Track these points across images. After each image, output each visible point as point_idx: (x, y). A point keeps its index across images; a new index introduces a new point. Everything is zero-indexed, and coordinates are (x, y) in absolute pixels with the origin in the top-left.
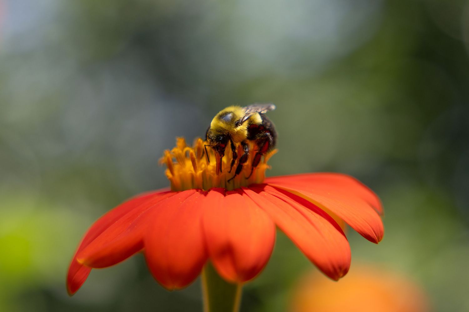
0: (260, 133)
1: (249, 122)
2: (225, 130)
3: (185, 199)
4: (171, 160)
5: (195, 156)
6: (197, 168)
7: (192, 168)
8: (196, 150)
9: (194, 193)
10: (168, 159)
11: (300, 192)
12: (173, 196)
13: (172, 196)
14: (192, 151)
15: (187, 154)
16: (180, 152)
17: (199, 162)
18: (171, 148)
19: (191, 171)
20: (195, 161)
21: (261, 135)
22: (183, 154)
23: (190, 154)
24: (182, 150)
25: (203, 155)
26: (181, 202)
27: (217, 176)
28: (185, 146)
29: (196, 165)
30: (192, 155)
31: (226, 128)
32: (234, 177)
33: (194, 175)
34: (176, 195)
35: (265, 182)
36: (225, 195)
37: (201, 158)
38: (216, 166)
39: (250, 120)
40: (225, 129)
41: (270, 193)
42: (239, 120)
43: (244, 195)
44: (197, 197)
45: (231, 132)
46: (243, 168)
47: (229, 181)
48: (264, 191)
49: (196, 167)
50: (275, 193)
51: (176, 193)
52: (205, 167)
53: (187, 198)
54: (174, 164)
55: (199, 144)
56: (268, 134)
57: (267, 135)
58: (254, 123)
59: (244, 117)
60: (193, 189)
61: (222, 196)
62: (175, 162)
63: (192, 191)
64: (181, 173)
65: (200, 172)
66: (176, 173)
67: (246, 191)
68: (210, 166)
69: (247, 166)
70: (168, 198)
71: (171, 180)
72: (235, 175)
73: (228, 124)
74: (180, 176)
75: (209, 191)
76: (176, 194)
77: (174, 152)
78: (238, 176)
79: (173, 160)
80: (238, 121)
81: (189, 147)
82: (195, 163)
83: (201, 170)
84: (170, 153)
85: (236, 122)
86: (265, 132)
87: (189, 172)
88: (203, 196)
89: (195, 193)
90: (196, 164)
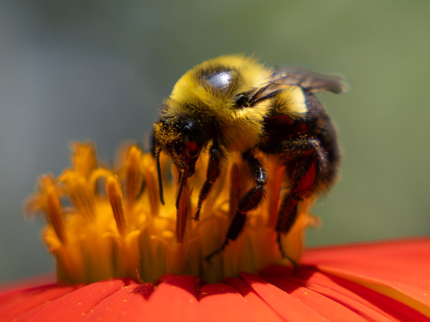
0: (296, 137)
1: (272, 106)
2: (207, 108)
3: (95, 306)
4: (57, 202)
5: (119, 192)
6: (127, 224)
7: (113, 225)
8: (124, 176)
9: (117, 290)
10: (50, 200)
11: (394, 287)
12: (63, 299)
13: (61, 296)
14: (111, 179)
15: (99, 186)
16: (82, 180)
17: (131, 206)
18: (58, 171)
19: (110, 231)
20: (120, 205)
21: (297, 142)
22: (90, 187)
23: (107, 188)
24: (87, 176)
25: (142, 190)
26: (83, 314)
27: (179, 244)
28: (94, 166)
29: (123, 216)
30: (112, 188)
31: (210, 105)
32: (223, 248)
33: (119, 243)
34: (70, 294)
35: (307, 259)
36: (199, 297)
37: (138, 198)
38: (175, 217)
39: (276, 101)
40: (207, 106)
41: (317, 290)
42: (249, 93)
43: (251, 295)
44: (125, 301)
45: (222, 117)
46: (246, 222)
47: (209, 258)
48: (304, 285)
49: (124, 221)
50: (331, 289)
51: (68, 289)
52: (148, 220)
53: (98, 303)
54: (65, 213)
55: (133, 160)
56: (315, 142)
57: (311, 146)
58: (284, 111)
59: (263, 89)
60: (115, 278)
61: (192, 299)
62: (69, 209)
63: (112, 284)
64: (83, 236)
65: (133, 234)
66: (70, 236)
67: (256, 286)
68: (161, 218)
69: (259, 218)
70: (48, 302)
71: (57, 254)
72: (226, 243)
73: (217, 96)
74: (82, 245)
75: (158, 283)
76: (71, 292)
77: (65, 182)
78: (232, 244)
79: (63, 203)
80: (244, 94)
81: (104, 167)
82: (121, 210)
83: (137, 228)
84: (54, 182)
85: (239, 94)
86: (307, 138)
87: (105, 235)
88: (139, 298)
89: (120, 288)
90: (122, 214)
